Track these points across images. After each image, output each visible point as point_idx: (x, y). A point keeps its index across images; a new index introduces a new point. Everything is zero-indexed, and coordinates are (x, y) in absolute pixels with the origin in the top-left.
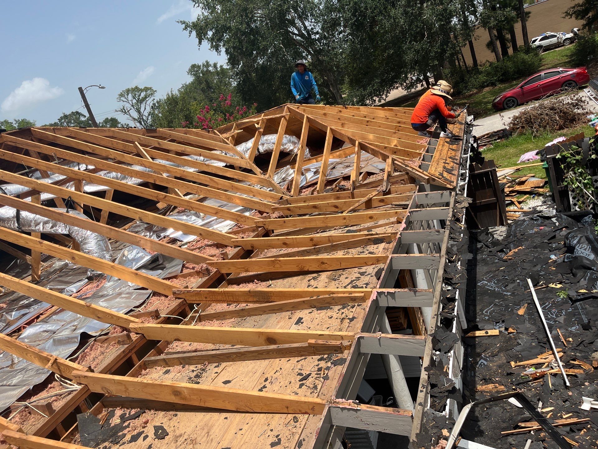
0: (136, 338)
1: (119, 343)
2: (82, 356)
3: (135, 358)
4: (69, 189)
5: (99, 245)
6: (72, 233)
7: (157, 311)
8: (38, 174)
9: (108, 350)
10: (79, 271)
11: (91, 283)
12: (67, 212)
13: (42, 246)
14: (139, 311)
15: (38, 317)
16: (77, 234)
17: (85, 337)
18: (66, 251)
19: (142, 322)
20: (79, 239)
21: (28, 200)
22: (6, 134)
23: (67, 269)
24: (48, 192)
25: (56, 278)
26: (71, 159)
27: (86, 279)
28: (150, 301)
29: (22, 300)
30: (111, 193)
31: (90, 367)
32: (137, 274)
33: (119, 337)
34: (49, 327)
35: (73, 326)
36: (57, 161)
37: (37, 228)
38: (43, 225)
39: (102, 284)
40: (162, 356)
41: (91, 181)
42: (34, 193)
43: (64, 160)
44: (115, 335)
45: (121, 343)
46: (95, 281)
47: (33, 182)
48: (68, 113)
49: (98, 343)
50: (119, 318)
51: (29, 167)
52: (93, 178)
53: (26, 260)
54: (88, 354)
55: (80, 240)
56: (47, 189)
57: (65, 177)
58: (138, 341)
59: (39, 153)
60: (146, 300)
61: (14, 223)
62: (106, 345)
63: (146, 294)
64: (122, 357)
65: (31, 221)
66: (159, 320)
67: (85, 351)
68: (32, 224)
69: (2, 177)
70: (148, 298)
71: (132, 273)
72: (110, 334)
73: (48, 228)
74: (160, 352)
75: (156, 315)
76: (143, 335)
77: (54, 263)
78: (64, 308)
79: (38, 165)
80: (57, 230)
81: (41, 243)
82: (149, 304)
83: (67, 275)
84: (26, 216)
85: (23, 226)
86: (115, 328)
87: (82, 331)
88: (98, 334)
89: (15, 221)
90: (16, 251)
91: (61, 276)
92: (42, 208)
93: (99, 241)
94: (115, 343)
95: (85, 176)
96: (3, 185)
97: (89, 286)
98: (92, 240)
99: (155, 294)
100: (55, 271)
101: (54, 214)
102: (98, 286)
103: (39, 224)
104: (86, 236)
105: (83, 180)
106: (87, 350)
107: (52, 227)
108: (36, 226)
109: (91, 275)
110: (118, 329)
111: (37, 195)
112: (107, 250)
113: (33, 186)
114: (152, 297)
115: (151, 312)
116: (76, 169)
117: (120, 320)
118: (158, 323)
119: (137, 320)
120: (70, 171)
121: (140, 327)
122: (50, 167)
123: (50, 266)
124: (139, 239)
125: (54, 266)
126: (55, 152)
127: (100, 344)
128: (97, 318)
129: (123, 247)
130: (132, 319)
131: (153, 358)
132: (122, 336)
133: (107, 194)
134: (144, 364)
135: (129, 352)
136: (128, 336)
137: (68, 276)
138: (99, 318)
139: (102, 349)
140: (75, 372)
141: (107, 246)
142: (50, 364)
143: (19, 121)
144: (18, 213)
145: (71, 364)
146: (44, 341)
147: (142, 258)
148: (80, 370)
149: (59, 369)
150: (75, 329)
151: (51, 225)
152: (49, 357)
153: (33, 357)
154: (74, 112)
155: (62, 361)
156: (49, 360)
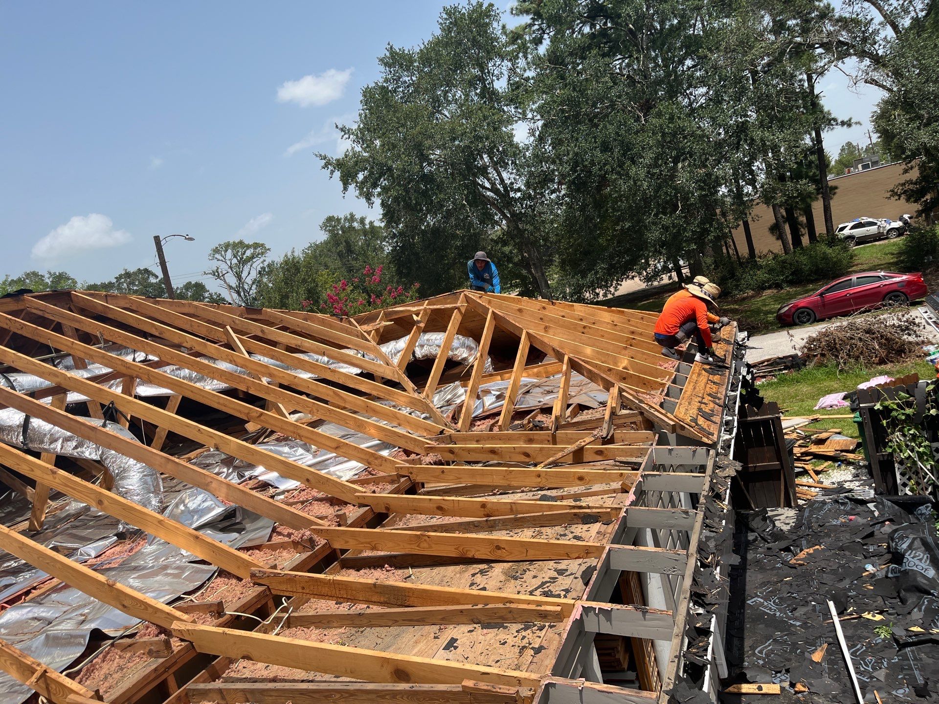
0: (180, 648)
1: (150, 653)
2: (88, 670)
3: (172, 682)
4: (113, 390)
5: (145, 483)
6: (106, 459)
7: (220, 604)
8: (69, 361)
9: (131, 664)
10: (106, 521)
11: (121, 543)
12: (104, 426)
13: (55, 478)
14: (191, 600)
15: (27, 593)
16: (113, 463)
17: (97, 637)
18: (92, 489)
19: (194, 622)
20: (114, 469)
21: (47, 401)
22: (32, 297)
23: (87, 516)
24: (79, 391)
25: (68, 528)
26: (124, 344)
27: (115, 535)
28: (212, 585)
29: (8, 561)
30: (177, 399)
31: (97, 692)
32: (197, 538)
33: (151, 644)
34: (43, 612)
35: (82, 615)
36: (102, 345)
37: (52, 446)
38: (63, 442)
39: (139, 548)
40: (218, 684)
41: (150, 380)
42: (58, 391)
43: (114, 343)
44: (146, 639)
45: (154, 655)
46: (127, 541)
47: (59, 374)
48: (132, 269)
49: (116, 651)
50: (157, 610)
51: (57, 351)
52: (152, 376)
53: (25, 493)
54: (97, 666)
55: (117, 471)
56: (78, 387)
57: (110, 370)
58: (182, 653)
59: (77, 330)
60: (205, 583)
61: (18, 436)
62: (129, 655)
63: (207, 571)
64: (151, 678)
65: (45, 435)
66: (221, 620)
67: (94, 662)
68: (46, 440)
69: (13, 362)
70: (209, 580)
71: (190, 534)
72: (137, 637)
73: (69, 449)
74: (215, 676)
75: (217, 610)
76: (191, 643)
77: (67, 504)
78: (69, 584)
79: (72, 348)
80: (83, 452)
81: (54, 473)
82: (209, 589)
83: (85, 526)
84: (39, 426)
85: (31, 441)
86: (148, 627)
87: (93, 626)
88: (118, 634)
89: (20, 432)
90: (14, 479)
91: (76, 527)
92: (67, 417)
93: (145, 476)
94: (144, 654)
95: (141, 371)
96: (12, 374)
97: (118, 549)
98: (134, 473)
99: (222, 573)
100: (68, 516)
101: (83, 427)
102: (132, 549)
103: (56, 440)
104: (127, 466)
105: (137, 377)
106: (96, 660)
107: (76, 447)
108: (51, 443)
109: (124, 531)
110: (153, 629)
111: (62, 395)
112: (156, 492)
113: (58, 380)
114: (216, 578)
115: (211, 605)
116: (129, 358)
117: (158, 614)
118: (219, 626)
119: (185, 617)
120: (120, 363)
121: (188, 630)
122: (91, 353)
123: (62, 508)
124: (209, 480)
125: (67, 508)
126: (102, 330)
127: (119, 653)
128: (121, 607)
129: (182, 488)
130: (178, 614)
131: (202, 686)
132: (156, 643)
133: (171, 401)
134: (186, 694)
135: (165, 671)
136: (167, 644)
137: (86, 529)
138: (124, 608)
139: (122, 662)
140: (72, 697)
141: (158, 484)
142: (34, 679)
143: (55, 274)
144: (27, 421)
145: (68, 682)
146: (31, 636)
147: (209, 509)
148: (80, 695)
149: (47, 688)
150: (83, 621)
151: (74, 444)
152: (34, 666)
153: (8, 663)
154: (142, 269)
155: (54, 675)
156: (33, 671)
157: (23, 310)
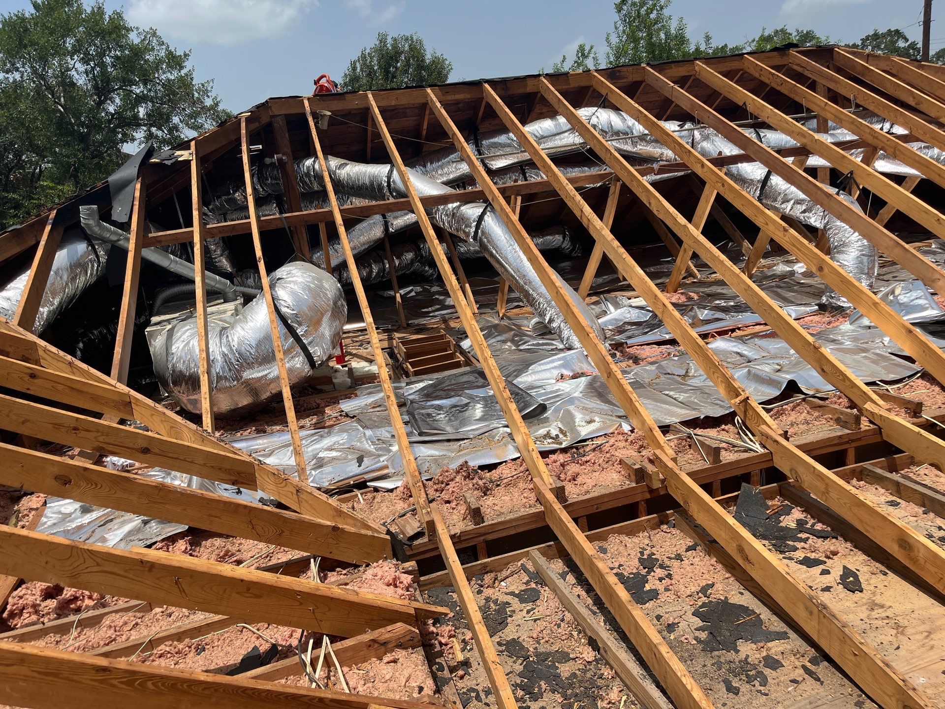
0: (867, 428)
1: (838, 421)
2: (778, 411)
3: (851, 455)
4: (852, 158)
5: (861, 262)
6: (829, 229)
7: (920, 405)
8: (814, 123)
9: (818, 423)
10: (808, 290)
11: (820, 314)
12: (838, 194)
13: (785, 236)
14: (887, 390)
15: (733, 331)
16: (835, 234)
17: (792, 388)
18: (816, 254)
19: (889, 410)
20: (834, 241)
21: (789, 160)
22: (797, 52)
23: (791, 280)
24: (822, 156)
25: (773, 287)
26: (876, 111)
27: (816, 305)
28: (912, 383)
29: (720, 299)
30: (914, 182)
31: (786, 432)
32: (910, 331)
33: (842, 413)
34: (745, 350)
35: (778, 364)
36: (852, 110)
37: (783, 206)
38: (794, 204)
39: (837, 324)
40: (895, 476)
41: (894, 155)
42: (802, 152)
43: (865, 109)
44: (836, 406)
45: (841, 424)
46: (827, 314)
47: (807, 135)
48: (882, 30)
49: (806, 406)
50: (854, 385)
51: (809, 110)
52: (900, 151)
53: (741, 245)
54: (787, 412)
55: (836, 244)
56: (822, 150)
57: (855, 138)
58: (868, 434)
59: (829, 90)
60: (904, 378)
61: (756, 190)
62: (816, 414)
63: (910, 369)
64: (834, 443)
65: (780, 193)
66: (915, 420)
67: (784, 407)
68: (779, 198)
69: (768, 118)
70: (910, 377)
71: (904, 326)
72: (827, 402)
73: (797, 212)
74: (893, 469)
75: (915, 409)
76: (880, 429)
77: (775, 265)
78: (778, 332)
79: (824, 109)
80: (809, 218)
81: (785, 230)
82: (908, 387)
83: (789, 288)
84: (777, 184)
85: (766, 198)
86: (840, 398)
87: (789, 377)
88: (811, 393)
89: (758, 187)
90: (735, 231)
91: (780, 287)
92: (807, 179)
93: (863, 255)
94: (831, 419)
95: (888, 143)
96: (763, 130)
97: (817, 318)
98: (853, 250)
99: (926, 376)
100: (774, 276)
101: (819, 192)
102: (829, 323)
103: (788, 201)
104: (847, 241)
105: (881, 149)
106: (786, 406)
107: (804, 212)
108: (783, 203)
109: (827, 303)
110: (844, 401)
111: (804, 157)
112: (869, 275)
113: (804, 141)
114: (918, 378)
115: (909, 402)
116: (877, 127)
117: (854, 390)
118: (913, 424)
119: (881, 402)
120: (868, 131)
121: (881, 416)
122: (842, 117)
123: (770, 267)
124: (937, 276)
125: (775, 268)
126: (856, 93)
127: (808, 408)
128: (820, 370)
130: (875, 397)
131: (879, 471)
132: (847, 414)
133: (907, 183)
134: (861, 471)
135: (847, 442)
136: (857, 420)
137: (790, 291)
138: (823, 372)
139: (809, 417)
140: (764, 427)
141: (873, 267)
142: (738, 400)
143: (802, 32)
144: (767, 177)
145: (763, 414)
146: (733, 366)
147: (923, 308)
148: (771, 429)
149: (745, 412)
150: (779, 371)
151: (804, 207)
152: (740, 390)
153: (720, 379)
154: (892, 30)
155: (754, 404)
156: (738, 395)
157: (785, 65)
